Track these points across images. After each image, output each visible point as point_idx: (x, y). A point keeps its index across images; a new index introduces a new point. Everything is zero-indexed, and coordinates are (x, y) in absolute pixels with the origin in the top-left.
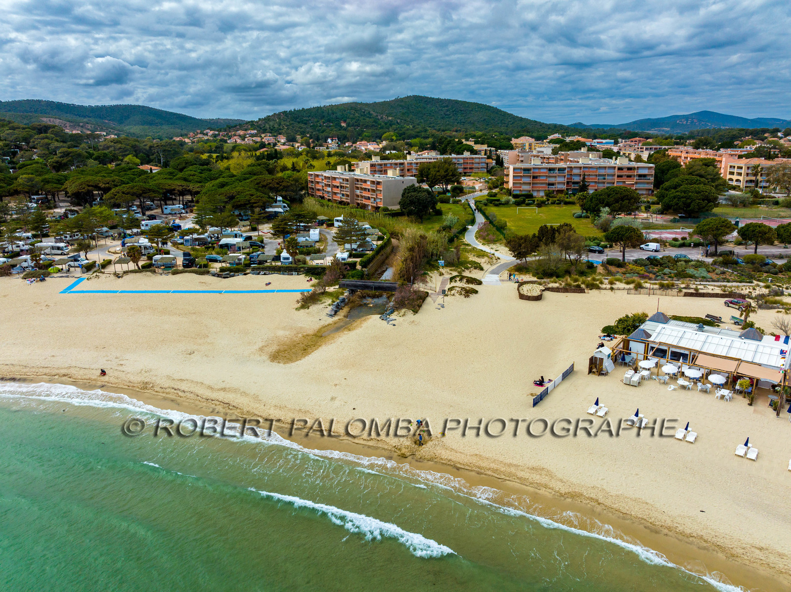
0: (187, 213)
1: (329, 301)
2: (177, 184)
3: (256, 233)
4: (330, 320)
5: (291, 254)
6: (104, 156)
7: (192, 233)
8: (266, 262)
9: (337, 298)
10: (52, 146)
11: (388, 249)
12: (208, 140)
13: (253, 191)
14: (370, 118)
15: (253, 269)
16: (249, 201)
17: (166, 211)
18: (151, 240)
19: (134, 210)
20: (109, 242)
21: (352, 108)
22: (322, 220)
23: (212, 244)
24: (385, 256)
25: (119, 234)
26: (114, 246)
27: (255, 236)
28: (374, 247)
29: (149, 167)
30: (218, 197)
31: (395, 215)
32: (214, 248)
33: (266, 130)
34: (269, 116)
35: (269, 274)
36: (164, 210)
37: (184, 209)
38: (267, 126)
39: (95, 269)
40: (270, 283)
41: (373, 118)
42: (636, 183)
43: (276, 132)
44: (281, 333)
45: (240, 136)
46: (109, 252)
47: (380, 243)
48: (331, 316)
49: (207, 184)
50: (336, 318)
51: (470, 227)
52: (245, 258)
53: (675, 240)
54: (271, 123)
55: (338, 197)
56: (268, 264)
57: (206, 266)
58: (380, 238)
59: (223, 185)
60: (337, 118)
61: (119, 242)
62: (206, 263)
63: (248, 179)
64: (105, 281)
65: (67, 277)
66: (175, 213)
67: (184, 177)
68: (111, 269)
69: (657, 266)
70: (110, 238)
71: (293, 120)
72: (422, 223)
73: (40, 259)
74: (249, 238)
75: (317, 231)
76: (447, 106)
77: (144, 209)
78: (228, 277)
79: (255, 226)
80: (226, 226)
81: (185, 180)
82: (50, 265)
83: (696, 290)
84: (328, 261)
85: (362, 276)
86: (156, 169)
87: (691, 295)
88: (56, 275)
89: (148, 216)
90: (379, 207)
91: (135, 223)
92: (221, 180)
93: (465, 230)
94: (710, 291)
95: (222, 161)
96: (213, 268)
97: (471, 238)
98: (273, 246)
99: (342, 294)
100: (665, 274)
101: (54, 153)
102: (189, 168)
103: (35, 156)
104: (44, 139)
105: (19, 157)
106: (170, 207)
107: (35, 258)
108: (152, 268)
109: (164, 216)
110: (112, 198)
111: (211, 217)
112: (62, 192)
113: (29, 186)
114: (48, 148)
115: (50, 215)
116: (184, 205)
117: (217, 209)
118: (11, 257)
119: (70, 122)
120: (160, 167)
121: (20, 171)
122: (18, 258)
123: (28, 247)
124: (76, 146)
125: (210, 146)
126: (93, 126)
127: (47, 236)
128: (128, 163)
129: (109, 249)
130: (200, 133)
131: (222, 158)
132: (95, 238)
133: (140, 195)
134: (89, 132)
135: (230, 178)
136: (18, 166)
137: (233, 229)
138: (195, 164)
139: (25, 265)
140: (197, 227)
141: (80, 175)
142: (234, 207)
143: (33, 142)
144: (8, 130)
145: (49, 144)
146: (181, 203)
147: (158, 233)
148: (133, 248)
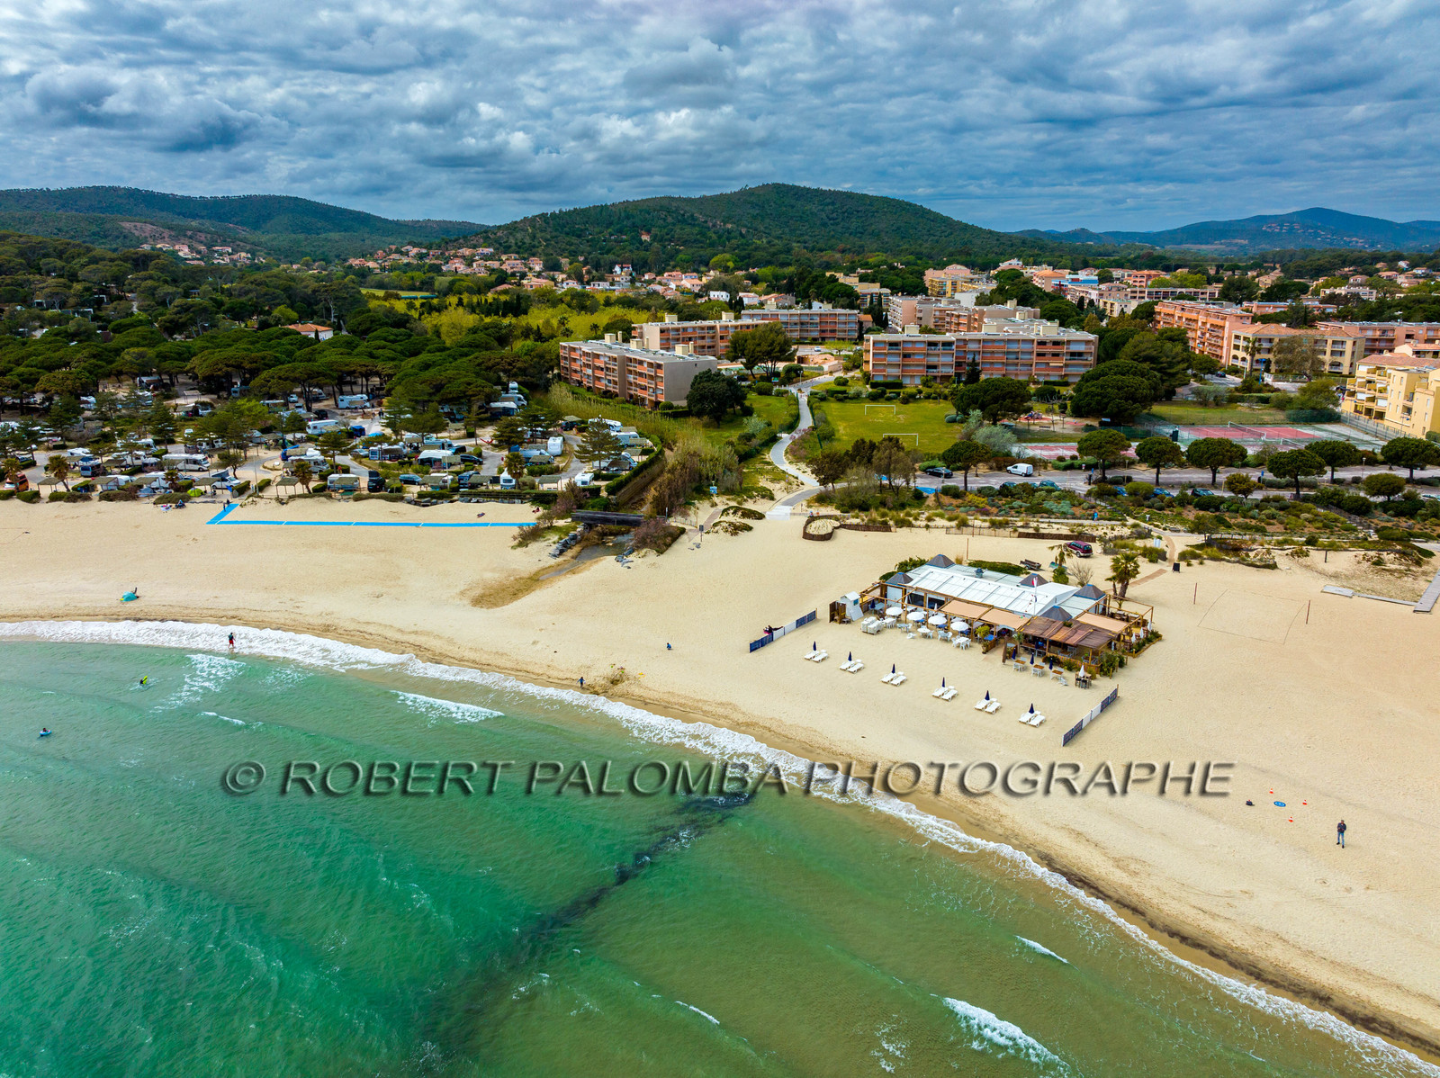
0: (373, 407)
1: (556, 538)
2: (356, 361)
3: (473, 442)
4: (553, 561)
5: (514, 475)
6: (241, 308)
7: (380, 443)
8: (482, 485)
9: (567, 534)
10: (161, 292)
11: (656, 468)
12: (408, 264)
13: (471, 378)
14: (694, 225)
15: (463, 495)
16: (464, 392)
17: (341, 405)
18: (323, 452)
19: (294, 402)
20: (262, 452)
21: (662, 208)
22: (572, 422)
23: (409, 458)
24: (648, 478)
25: (276, 441)
26: (271, 459)
27: (471, 446)
28: (634, 465)
29: (314, 327)
30: (419, 387)
31: (677, 415)
32: (411, 464)
33: (510, 247)
34: (516, 222)
35: (483, 502)
36: (339, 402)
37: (368, 400)
38: (512, 240)
39: (251, 492)
40: (483, 514)
41: (699, 225)
42: (1066, 365)
43: (525, 251)
44: (488, 576)
45: (463, 257)
46: (265, 467)
47: (645, 458)
48: (555, 556)
49: (403, 364)
50: (560, 559)
51: (784, 435)
52: (452, 480)
53: (1061, 459)
54: (519, 236)
55: (601, 385)
56: (483, 488)
57: (399, 490)
58: (644, 452)
59: (427, 366)
60: (634, 225)
61: (278, 453)
62: (399, 485)
63: (467, 355)
64: (263, 509)
65: (214, 502)
66: (356, 408)
67: (369, 350)
68: (271, 492)
69: (1007, 496)
70: (264, 446)
71: (556, 230)
72: (718, 427)
73: (177, 478)
74: (462, 449)
75: (559, 440)
76: (833, 203)
77: (310, 400)
78: (428, 506)
79: (472, 430)
80: (429, 432)
81: (371, 356)
82: (190, 486)
83: (1037, 529)
84: (561, 485)
85: (606, 506)
86: (326, 335)
87: (1028, 536)
88: (198, 500)
89: (316, 413)
90: (660, 402)
91: (298, 424)
92: (424, 357)
93: (774, 440)
94: (1054, 531)
95: (430, 314)
96: (409, 493)
97: (778, 456)
98: (494, 463)
99: (575, 529)
100: (1012, 508)
101: (163, 303)
102: (376, 330)
103: (135, 309)
104: (146, 279)
105: (109, 310)
106: (348, 398)
107: (171, 477)
108: (327, 492)
109: (339, 412)
110: (263, 386)
111: (408, 415)
112: (187, 372)
113: (138, 364)
114: (153, 295)
115: (172, 410)
116: (368, 394)
117: (418, 404)
118: (131, 474)
119: (170, 228)
120: (329, 326)
121: (119, 339)
122: (143, 476)
123: (153, 460)
124: (193, 288)
125: (412, 278)
126: (209, 236)
127: (173, 442)
128: (279, 319)
129: (264, 463)
130: (396, 252)
131: (429, 308)
132: (244, 447)
133: (304, 381)
134: (202, 248)
135: (438, 354)
136: (110, 326)
137: (439, 435)
138: (386, 324)
139: (155, 485)
140: (388, 431)
141: (210, 345)
142: (443, 402)
143: (130, 285)
144: (89, 263)
145: (155, 288)
146: (364, 389)
147: (334, 443)
148: (303, 465)
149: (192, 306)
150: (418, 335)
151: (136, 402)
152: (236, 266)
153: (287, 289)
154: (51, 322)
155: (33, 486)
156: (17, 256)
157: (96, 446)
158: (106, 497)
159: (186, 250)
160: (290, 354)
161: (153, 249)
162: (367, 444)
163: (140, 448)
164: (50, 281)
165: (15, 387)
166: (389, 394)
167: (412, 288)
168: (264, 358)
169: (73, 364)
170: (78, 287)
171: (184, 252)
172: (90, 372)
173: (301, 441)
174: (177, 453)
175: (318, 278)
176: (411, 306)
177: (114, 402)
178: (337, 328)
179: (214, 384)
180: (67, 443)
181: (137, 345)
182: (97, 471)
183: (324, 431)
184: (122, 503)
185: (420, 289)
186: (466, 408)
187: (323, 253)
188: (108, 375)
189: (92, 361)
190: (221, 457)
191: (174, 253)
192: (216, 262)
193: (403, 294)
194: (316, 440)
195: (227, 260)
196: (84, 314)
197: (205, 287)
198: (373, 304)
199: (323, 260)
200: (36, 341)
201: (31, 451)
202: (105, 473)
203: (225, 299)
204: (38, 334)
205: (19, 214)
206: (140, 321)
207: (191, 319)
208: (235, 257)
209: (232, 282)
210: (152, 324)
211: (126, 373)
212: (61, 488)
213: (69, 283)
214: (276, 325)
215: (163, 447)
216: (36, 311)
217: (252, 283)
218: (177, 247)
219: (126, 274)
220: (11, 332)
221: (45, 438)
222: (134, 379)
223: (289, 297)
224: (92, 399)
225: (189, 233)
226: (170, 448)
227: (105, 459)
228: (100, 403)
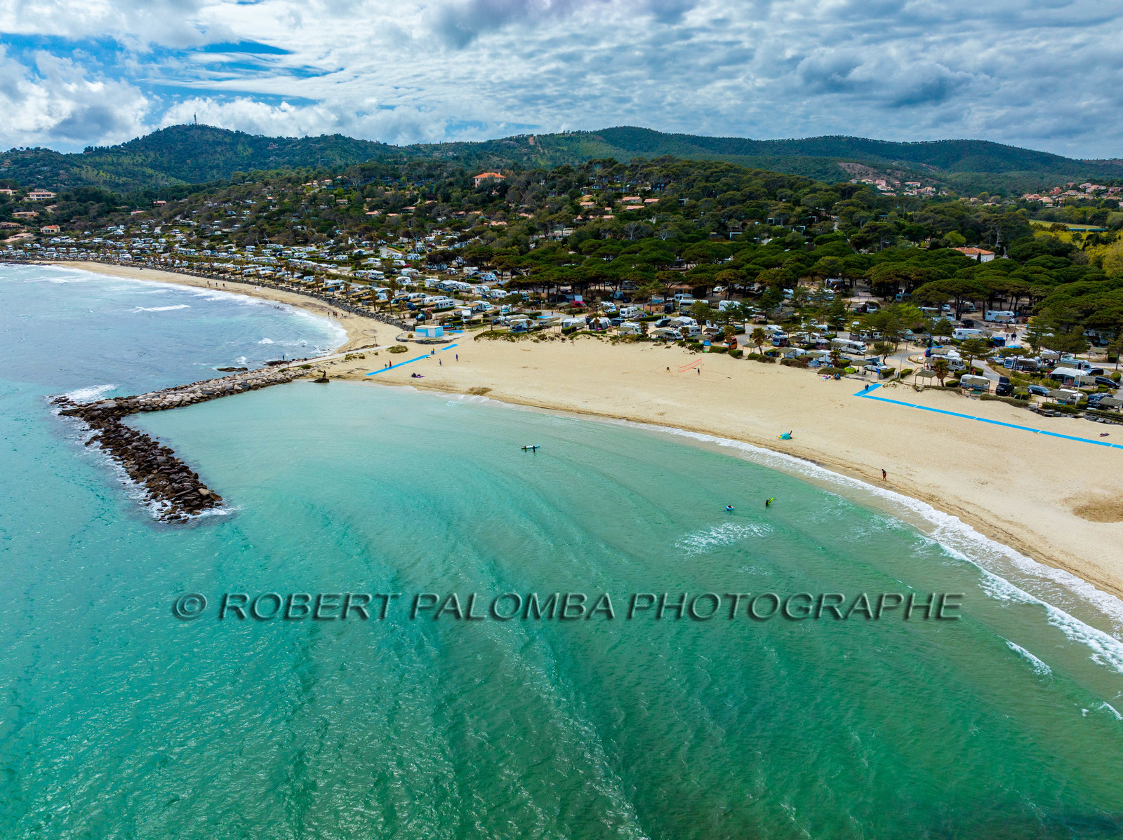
0: (1017, 323)
2: (1013, 283)
3: (1113, 366)
6: (918, 231)
7: (1017, 355)
8: (1113, 407)
10: (857, 216)
15: (1089, 413)
16: (1115, 320)
17: (988, 318)
18: (963, 355)
19: (947, 311)
20: (910, 347)
23: (1042, 372)
25: (924, 340)
26: (916, 354)
27: (1110, 370)
29: (978, 250)
30: (1068, 310)
32: (1043, 377)
35: (1111, 423)
36: (987, 315)
37: (1014, 317)
39: (894, 377)
40: (1107, 434)
46: (910, 360)
49: (1056, 288)
52: (1081, 398)
56: (1113, 411)
57: (1025, 397)
59: (1080, 292)
61: (924, 350)
62: (1027, 394)
64: (901, 392)
65: (863, 380)
66: (1001, 322)
67: (1025, 273)
68: (910, 380)
70: (913, 343)
73: (839, 357)
74: (1099, 372)
77: (960, 310)
78: (1051, 416)
79: (1114, 356)
80: (1068, 351)
81: (1026, 278)
82: (847, 364)
86: (988, 258)
88: (851, 376)
89: (963, 322)
91: (946, 329)
92: (1079, 284)
95: (1095, 245)
96: (1034, 402)
101: (857, 225)
102: (1037, 256)
103: (835, 228)
104: (848, 206)
105: (816, 228)
106: (995, 313)
107: (835, 355)
108: (958, 388)
109: (985, 323)
110: (922, 295)
111: (1051, 334)
112: (864, 278)
113: (829, 269)
114: (851, 218)
115: (846, 305)
116: (1015, 311)
117: (1063, 325)
118: (807, 349)
119: (875, 167)
120: (992, 250)
121: (819, 249)
122: (815, 351)
123: (825, 341)
124: (883, 214)
125: (1085, 213)
126: (904, 173)
127: (841, 329)
128: (949, 242)
129: (911, 356)
130: (1073, 189)
131: (1096, 240)
132: (896, 342)
133: (959, 295)
134: (897, 183)
135: (1095, 282)
136: (815, 239)
137: (1078, 356)
138: (1048, 252)
139: (821, 359)
140: (1027, 346)
141: (887, 258)
142: (1088, 327)
143: (836, 209)
144: (810, 193)
145: (853, 213)
146: (1013, 307)
147: (974, 348)
148: (941, 363)
149: (879, 227)
150: (1078, 264)
151: (821, 296)
152: (921, 197)
153: (961, 218)
154: (776, 234)
155: (740, 347)
156: (763, 187)
157: (787, 325)
158: (786, 362)
159: (884, 184)
160: (952, 271)
161: (858, 183)
162: (1004, 354)
163: (817, 331)
164: (781, 205)
165: (743, 277)
166: (1036, 313)
167: (1082, 222)
168: (928, 272)
169: (784, 265)
170: (799, 209)
171: (882, 185)
172: (794, 272)
173: (945, 343)
174: (843, 338)
175: (991, 209)
176: (1077, 237)
177: (805, 295)
178: (999, 252)
179: (884, 289)
180: (768, 321)
181: (832, 254)
182: (784, 343)
183: (967, 338)
184: (796, 369)
185: (1091, 223)
186: (1113, 335)
187: (1000, 189)
188: (805, 275)
189: (798, 264)
190: (876, 347)
191: (874, 187)
192: (905, 194)
193: (1071, 226)
194: (958, 344)
195: (915, 192)
196: (799, 230)
197: (893, 213)
198: (1038, 234)
199: (999, 194)
200: (763, 247)
201: (744, 323)
202: (788, 345)
203: (907, 223)
204: (765, 242)
205: (770, 158)
206: (837, 237)
207: (876, 237)
208: (922, 190)
209: (915, 210)
210: (846, 240)
211: (819, 275)
212: (757, 351)
213: (793, 207)
214: (945, 247)
215: (834, 333)
216: (767, 226)
217: (932, 211)
218: (877, 182)
219: (834, 201)
220: (748, 240)
221: (754, 315)
222: (824, 280)
223: (961, 225)
224: (791, 291)
225: (889, 171)
226: (839, 334)
227: (791, 335)
228: (796, 295)
